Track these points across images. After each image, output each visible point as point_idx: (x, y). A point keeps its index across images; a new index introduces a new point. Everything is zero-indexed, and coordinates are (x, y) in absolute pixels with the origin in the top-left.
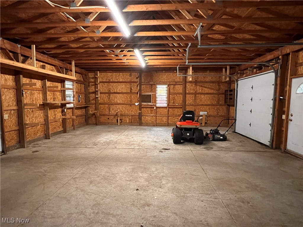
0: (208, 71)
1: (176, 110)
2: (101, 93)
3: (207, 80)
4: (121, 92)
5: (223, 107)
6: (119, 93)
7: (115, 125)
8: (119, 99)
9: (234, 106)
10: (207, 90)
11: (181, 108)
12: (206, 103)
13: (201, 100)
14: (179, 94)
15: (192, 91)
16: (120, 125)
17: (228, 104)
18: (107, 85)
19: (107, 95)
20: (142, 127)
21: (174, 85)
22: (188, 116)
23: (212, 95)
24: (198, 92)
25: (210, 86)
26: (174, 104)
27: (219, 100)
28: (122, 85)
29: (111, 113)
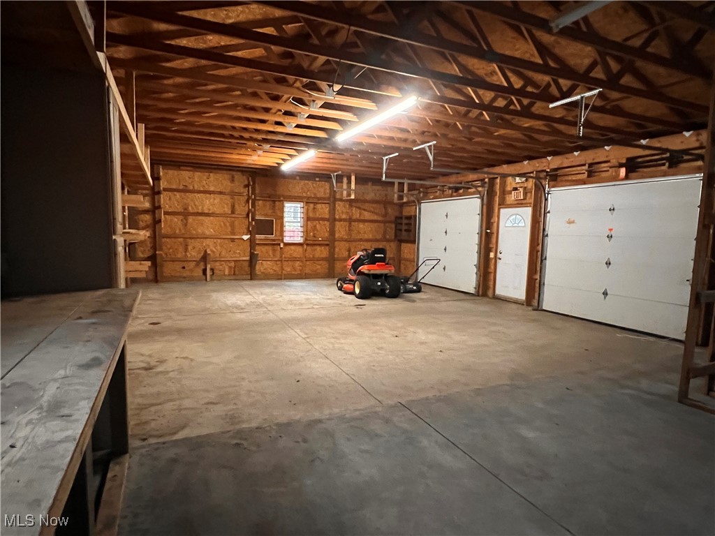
0: (370, 184)
1: (318, 248)
2: (166, 213)
3: (369, 197)
4: (212, 213)
5: (392, 244)
6: (207, 215)
7: (200, 280)
8: (208, 226)
9: (414, 242)
10: (367, 215)
11: (327, 245)
12: (366, 237)
13: (359, 233)
14: (323, 219)
15: (344, 216)
16: (212, 280)
17: (399, 238)
18: (181, 196)
19: (181, 217)
20: (255, 282)
21: (315, 203)
22: (379, 255)
23: (376, 224)
24: (354, 217)
25: (372, 209)
26: (315, 239)
27: (385, 232)
28: (215, 199)
29: (189, 256)
